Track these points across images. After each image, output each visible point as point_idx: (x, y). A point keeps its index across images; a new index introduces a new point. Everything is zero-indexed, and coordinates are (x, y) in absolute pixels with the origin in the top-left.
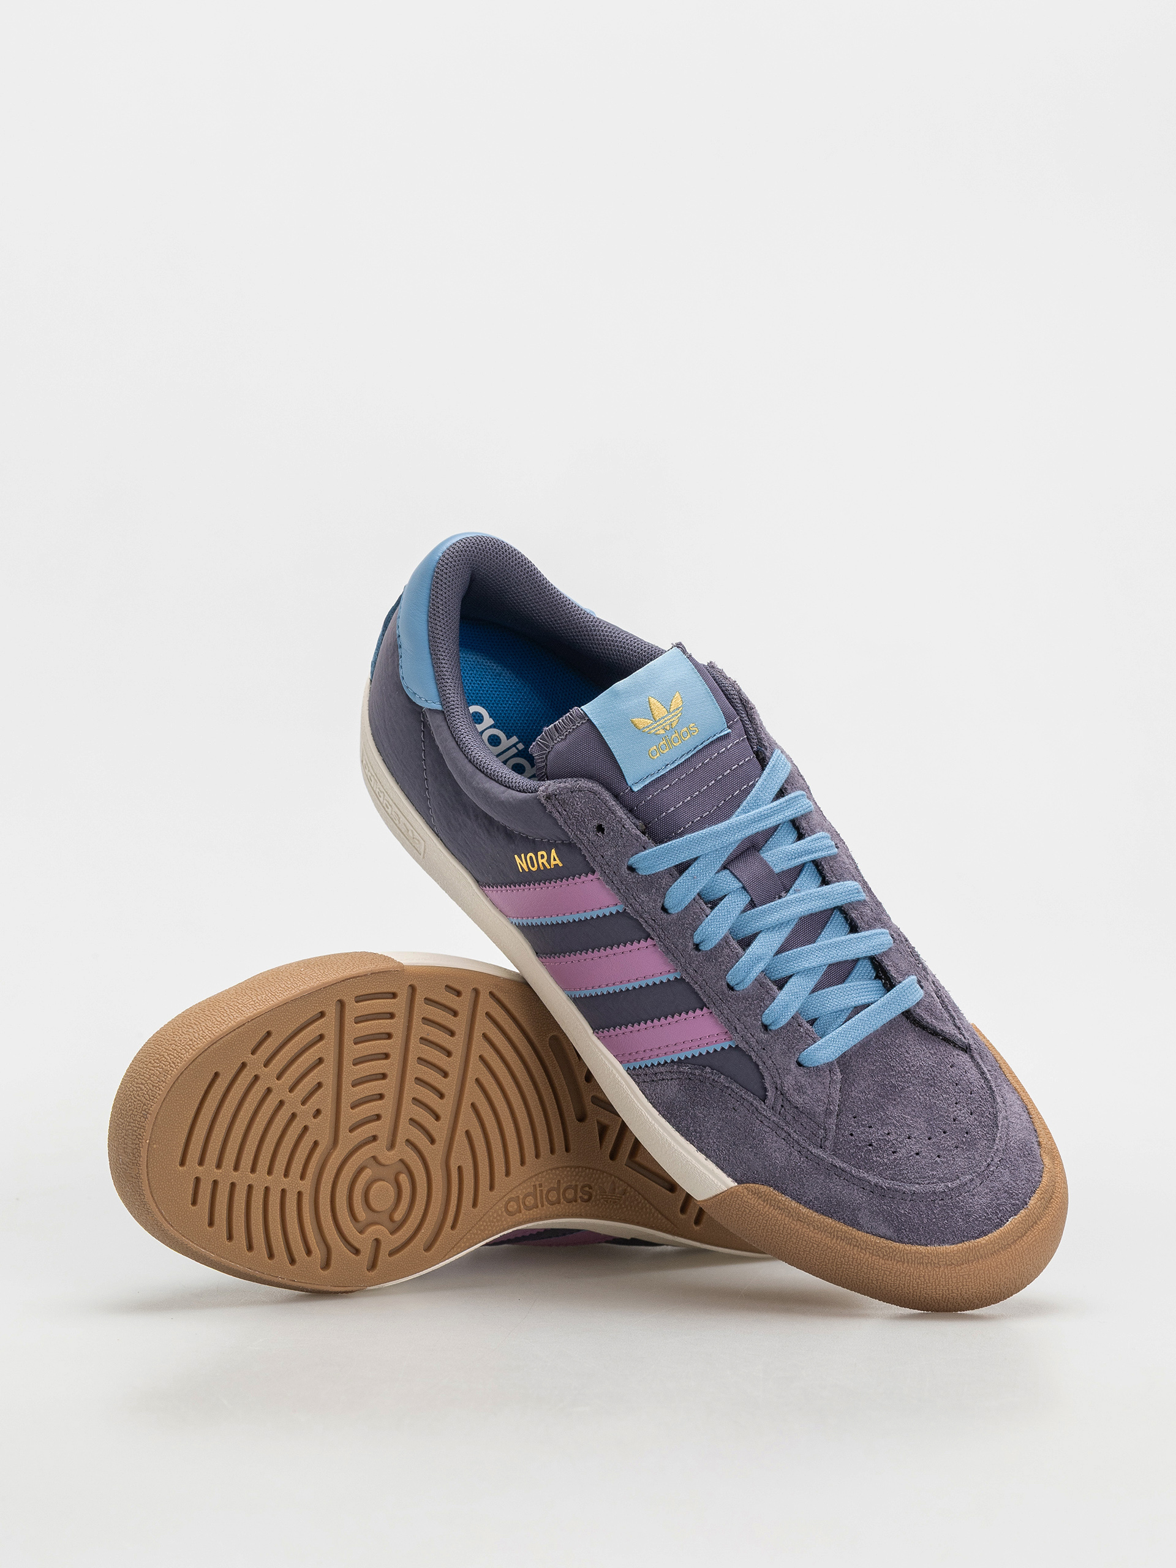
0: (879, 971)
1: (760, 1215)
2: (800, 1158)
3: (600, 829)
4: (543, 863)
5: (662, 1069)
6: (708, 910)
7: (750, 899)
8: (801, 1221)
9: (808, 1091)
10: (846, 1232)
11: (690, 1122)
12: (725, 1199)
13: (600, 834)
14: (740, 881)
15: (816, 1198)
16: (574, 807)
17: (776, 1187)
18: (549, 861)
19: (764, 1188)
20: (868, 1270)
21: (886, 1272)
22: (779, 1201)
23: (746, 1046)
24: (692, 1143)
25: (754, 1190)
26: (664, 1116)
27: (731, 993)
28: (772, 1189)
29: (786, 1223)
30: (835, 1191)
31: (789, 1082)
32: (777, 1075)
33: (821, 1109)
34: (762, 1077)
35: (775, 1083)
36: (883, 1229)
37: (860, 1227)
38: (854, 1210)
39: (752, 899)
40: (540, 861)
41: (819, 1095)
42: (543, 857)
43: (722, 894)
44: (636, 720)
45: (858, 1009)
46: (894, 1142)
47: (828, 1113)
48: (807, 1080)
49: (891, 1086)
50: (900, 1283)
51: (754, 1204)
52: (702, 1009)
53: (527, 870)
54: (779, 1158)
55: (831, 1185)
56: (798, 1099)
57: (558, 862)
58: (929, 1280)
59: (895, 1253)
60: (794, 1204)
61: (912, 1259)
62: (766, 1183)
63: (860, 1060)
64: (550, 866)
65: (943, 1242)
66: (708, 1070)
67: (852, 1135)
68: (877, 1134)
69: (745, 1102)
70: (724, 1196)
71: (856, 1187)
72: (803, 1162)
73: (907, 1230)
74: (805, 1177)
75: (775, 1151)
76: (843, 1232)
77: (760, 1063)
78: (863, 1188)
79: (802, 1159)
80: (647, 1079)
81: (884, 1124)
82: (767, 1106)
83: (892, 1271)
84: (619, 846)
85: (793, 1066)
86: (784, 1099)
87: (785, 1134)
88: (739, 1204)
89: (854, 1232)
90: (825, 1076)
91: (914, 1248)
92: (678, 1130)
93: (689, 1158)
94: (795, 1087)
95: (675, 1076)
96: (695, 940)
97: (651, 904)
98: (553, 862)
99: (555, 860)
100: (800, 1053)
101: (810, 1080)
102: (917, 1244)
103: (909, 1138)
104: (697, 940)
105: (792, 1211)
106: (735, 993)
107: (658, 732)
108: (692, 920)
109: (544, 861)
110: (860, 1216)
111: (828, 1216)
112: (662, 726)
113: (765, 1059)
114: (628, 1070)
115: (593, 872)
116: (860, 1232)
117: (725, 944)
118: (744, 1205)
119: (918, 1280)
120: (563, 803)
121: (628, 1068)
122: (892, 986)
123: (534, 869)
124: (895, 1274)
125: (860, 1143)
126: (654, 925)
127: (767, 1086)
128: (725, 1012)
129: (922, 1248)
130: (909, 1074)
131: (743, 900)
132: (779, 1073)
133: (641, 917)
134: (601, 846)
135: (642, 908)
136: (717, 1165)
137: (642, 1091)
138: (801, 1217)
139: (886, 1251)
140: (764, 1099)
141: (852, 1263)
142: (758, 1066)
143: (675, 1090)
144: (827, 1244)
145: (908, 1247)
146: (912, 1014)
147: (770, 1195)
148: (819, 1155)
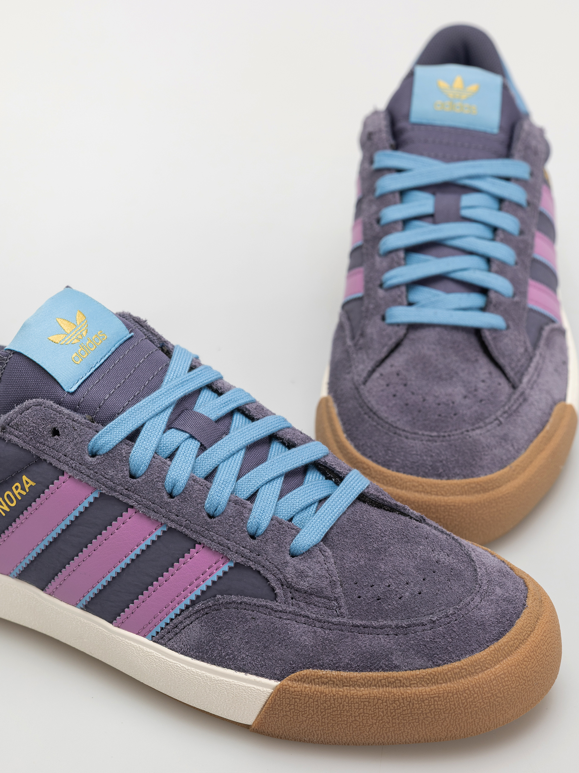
0: (326, 473)
1: (309, 698)
2: (325, 632)
3: (55, 432)
4: (19, 493)
5: (180, 618)
6: (169, 463)
7: (199, 444)
8: (346, 686)
9: (309, 574)
10: (388, 677)
11: (220, 649)
12: (275, 700)
13: (56, 437)
14: (186, 432)
15: (352, 660)
16: (27, 424)
17: (314, 667)
18: (23, 489)
19: (305, 672)
20: (419, 704)
21: (435, 698)
22: (321, 677)
23: (242, 559)
24: (228, 667)
25: (296, 678)
26: (197, 658)
27: (213, 520)
28: (311, 669)
29: (335, 694)
30: (365, 646)
31: (290, 573)
32: (278, 572)
33: (325, 583)
34: (267, 580)
35: (279, 580)
36: (419, 662)
37: (396, 668)
38: (387, 655)
39: (201, 443)
40: (16, 492)
41: (319, 573)
42: (17, 488)
43: (175, 447)
44: (50, 338)
45: (321, 501)
46: (397, 590)
47: (333, 584)
48: (305, 565)
49: (375, 550)
50: (450, 705)
51: (301, 690)
52: (194, 548)
53: (8, 510)
54: (307, 640)
55: (360, 643)
56: (304, 585)
57: (31, 483)
58: (474, 691)
59: (436, 677)
60: (334, 673)
61: (452, 677)
62: (305, 667)
63: (341, 537)
64: (25, 491)
65: (472, 652)
66: (219, 596)
67: (359, 597)
68: (380, 590)
69: (260, 608)
70: (273, 697)
71: (380, 636)
72: (329, 634)
73: (439, 653)
74: (335, 645)
75: (301, 636)
76: (385, 679)
77: (260, 569)
78: (387, 635)
79: (327, 632)
80: (171, 635)
81: (382, 580)
82: (280, 603)
83: (440, 695)
84: (76, 438)
85: (288, 558)
86: (292, 590)
87: (303, 619)
88: (288, 698)
89: (395, 674)
90: (318, 556)
91: (450, 666)
92: (213, 662)
93: (231, 680)
94: (297, 574)
95: (193, 618)
96: (167, 489)
97: (120, 476)
98: (27, 487)
99: (27, 483)
100: (290, 544)
101: (307, 564)
102: (451, 662)
103: (407, 584)
104: (168, 489)
105: (335, 680)
106: (216, 519)
107: (73, 342)
108: (158, 473)
109: (19, 490)
110: (394, 658)
111: (368, 671)
112: (74, 337)
113: (263, 562)
114: (153, 639)
115: (63, 473)
116: (400, 672)
117: (193, 483)
118: (293, 696)
119: (465, 695)
120: (17, 427)
121: (153, 636)
122: (342, 479)
123: (13, 505)
124: (443, 696)
125: (369, 600)
126: (128, 493)
127: (273, 584)
128: (215, 538)
129: (457, 664)
130: (385, 538)
131: (194, 445)
132: (279, 570)
133: (116, 491)
134: (62, 446)
135: (113, 483)
136: (257, 675)
137: (170, 649)
138: (345, 682)
139: (428, 679)
140: (275, 597)
141: (404, 704)
142: (259, 572)
143: (197, 630)
144: (376, 696)
145: (445, 667)
146: (367, 497)
147: (312, 675)
148: (340, 622)
